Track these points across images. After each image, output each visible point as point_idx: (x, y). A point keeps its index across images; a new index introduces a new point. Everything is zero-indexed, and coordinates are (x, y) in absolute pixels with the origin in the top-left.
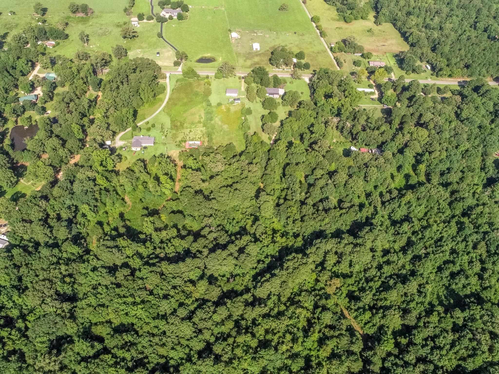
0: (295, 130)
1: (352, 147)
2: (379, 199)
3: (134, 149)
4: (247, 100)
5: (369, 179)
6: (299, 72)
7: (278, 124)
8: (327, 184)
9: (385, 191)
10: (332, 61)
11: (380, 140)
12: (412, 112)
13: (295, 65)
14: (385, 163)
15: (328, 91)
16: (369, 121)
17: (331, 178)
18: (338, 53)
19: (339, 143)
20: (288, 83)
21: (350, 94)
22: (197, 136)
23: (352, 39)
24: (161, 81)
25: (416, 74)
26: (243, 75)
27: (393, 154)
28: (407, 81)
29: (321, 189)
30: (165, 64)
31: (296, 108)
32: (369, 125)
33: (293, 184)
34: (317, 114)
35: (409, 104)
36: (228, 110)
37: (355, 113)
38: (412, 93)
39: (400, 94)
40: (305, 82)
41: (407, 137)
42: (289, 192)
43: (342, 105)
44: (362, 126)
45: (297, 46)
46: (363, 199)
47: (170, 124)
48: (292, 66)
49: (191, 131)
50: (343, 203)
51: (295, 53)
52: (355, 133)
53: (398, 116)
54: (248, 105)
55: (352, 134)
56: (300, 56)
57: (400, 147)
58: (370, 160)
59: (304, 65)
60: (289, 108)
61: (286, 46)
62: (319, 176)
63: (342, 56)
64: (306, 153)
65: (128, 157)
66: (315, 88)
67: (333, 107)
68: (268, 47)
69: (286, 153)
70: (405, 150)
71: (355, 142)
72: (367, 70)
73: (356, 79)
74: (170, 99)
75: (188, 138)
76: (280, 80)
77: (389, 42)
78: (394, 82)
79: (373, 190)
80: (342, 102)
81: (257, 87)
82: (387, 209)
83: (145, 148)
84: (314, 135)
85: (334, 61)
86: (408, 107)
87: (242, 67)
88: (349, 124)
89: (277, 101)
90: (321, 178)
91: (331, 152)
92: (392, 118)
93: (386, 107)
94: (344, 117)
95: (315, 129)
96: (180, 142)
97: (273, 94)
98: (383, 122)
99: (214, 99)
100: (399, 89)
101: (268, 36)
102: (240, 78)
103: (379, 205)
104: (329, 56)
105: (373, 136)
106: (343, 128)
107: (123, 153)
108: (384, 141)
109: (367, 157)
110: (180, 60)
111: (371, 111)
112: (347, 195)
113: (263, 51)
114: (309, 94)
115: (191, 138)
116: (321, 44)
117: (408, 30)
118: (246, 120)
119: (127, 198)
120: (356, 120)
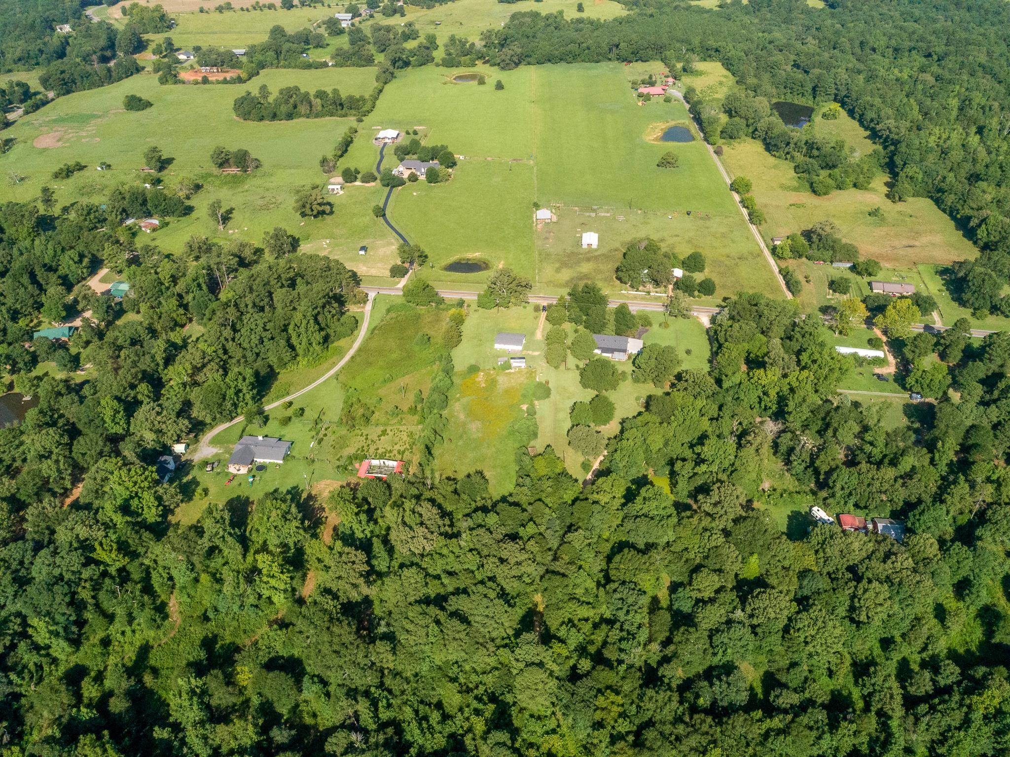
0: (655, 447)
1: (815, 509)
2: (897, 691)
3: (232, 469)
4: (543, 363)
5: (863, 618)
6: (686, 300)
7: (612, 428)
8: (729, 622)
9: (917, 658)
10: (773, 278)
11: (901, 495)
12: (995, 420)
13: (679, 285)
14: (915, 571)
15: (755, 350)
16: (868, 437)
17: (743, 600)
18: (791, 261)
19: (778, 494)
20: (655, 327)
21: (814, 362)
22: (397, 447)
23: (828, 229)
24: (352, 309)
25: (1002, 317)
26: (545, 303)
27: (942, 542)
28: (977, 334)
29: (710, 637)
30: (374, 272)
31: (667, 389)
32: (868, 448)
33: (628, 612)
34: (720, 408)
35: (987, 397)
36: (493, 383)
37: (828, 413)
38: (994, 367)
39: (958, 366)
40: (700, 325)
41: (987, 493)
42: (615, 635)
43: (792, 390)
44: (848, 448)
45: (689, 241)
46: (844, 680)
47: (339, 411)
48: (671, 287)
49: (384, 433)
50: (778, 691)
51: (682, 258)
52: (824, 468)
53: (954, 428)
54: (544, 373)
55: (817, 472)
56: (693, 263)
57: (963, 520)
58: (869, 557)
59: (700, 285)
60: (649, 388)
61: (662, 240)
62: (707, 594)
63: (800, 268)
64: (675, 520)
65: (212, 491)
66: (722, 340)
67: (765, 393)
68: (618, 243)
69: (621, 514)
70: (978, 532)
71: (824, 494)
72: (864, 301)
73: (833, 323)
74: (360, 350)
75: (372, 450)
76: (633, 317)
77: (925, 240)
78: (938, 335)
79: (877, 651)
80: (792, 379)
81: (576, 331)
82: (923, 726)
83: (261, 468)
84: (704, 467)
85: (780, 279)
86: (984, 403)
87: (549, 283)
88: (809, 441)
89: (620, 369)
90: (712, 601)
91: (749, 523)
92: (936, 432)
93: (917, 400)
94: (795, 422)
95: (707, 451)
96: (350, 458)
97: (612, 351)
98: (910, 443)
99: (462, 356)
100: (956, 356)
101: (622, 218)
102: (537, 309)
103: (897, 711)
104: (766, 266)
105: (877, 484)
106: (791, 450)
107: (205, 478)
108: (913, 499)
109: (859, 547)
110: (407, 265)
111: (874, 410)
112: (794, 665)
113: (604, 251)
114: (707, 354)
115: (380, 451)
116: (749, 238)
117: (976, 213)
118: (532, 413)
119: (174, 604)
120: (830, 432)
